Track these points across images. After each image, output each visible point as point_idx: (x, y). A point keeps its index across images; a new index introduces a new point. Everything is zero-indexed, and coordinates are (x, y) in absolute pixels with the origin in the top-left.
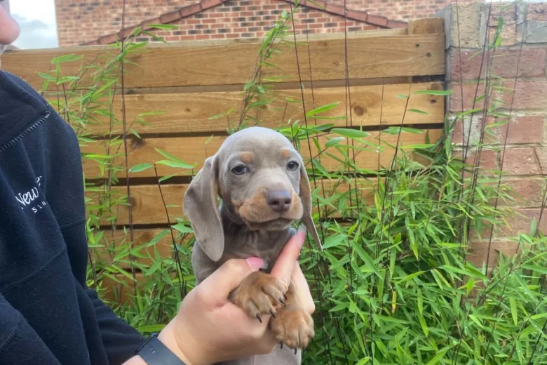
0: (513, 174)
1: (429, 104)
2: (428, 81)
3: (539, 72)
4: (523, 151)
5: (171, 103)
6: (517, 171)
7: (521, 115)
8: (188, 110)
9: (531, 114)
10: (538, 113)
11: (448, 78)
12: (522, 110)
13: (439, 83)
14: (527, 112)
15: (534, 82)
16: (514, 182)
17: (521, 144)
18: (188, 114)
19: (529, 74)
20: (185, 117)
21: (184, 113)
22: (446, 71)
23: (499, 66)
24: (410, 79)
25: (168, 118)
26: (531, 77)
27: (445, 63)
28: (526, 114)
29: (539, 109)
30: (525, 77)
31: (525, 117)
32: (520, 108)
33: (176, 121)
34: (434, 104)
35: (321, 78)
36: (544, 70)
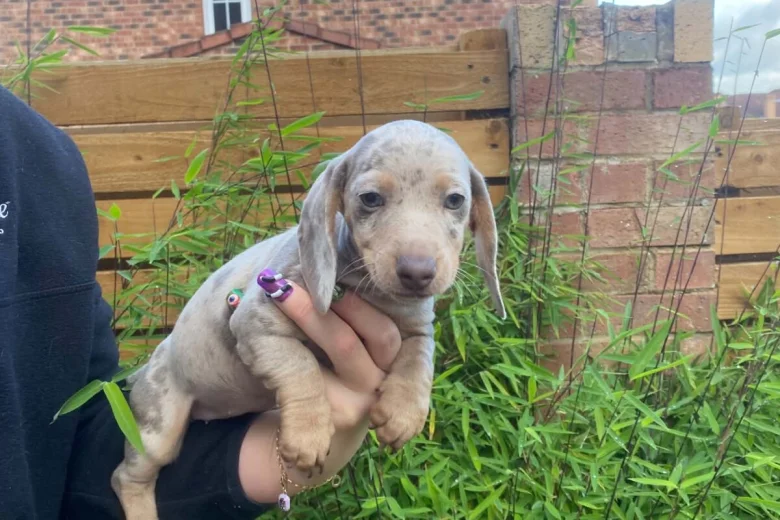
0: (606, 245)
1: (488, 150)
2: (487, 117)
3: (637, 102)
4: (618, 213)
5: (114, 147)
6: (612, 242)
7: (614, 162)
8: (139, 158)
9: (629, 160)
10: (638, 160)
11: (513, 113)
12: (615, 155)
13: (501, 120)
14: (622, 158)
15: (630, 116)
16: (607, 257)
17: (616, 204)
18: (139, 163)
19: (623, 106)
20: (134, 169)
21: (132, 162)
22: (510, 105)
23: (582, 95)
24: (463, 115)
25: (108, 170)
26: (627, 109)
27: (510, 92)
28: (622, 162)
29: (639, 155)
30: (619, 109)
31: (619, 166)
32: (612, 152)
33: (120, 174)
34: (496, 150)
35: (337, 112)
36: (643, 100)
